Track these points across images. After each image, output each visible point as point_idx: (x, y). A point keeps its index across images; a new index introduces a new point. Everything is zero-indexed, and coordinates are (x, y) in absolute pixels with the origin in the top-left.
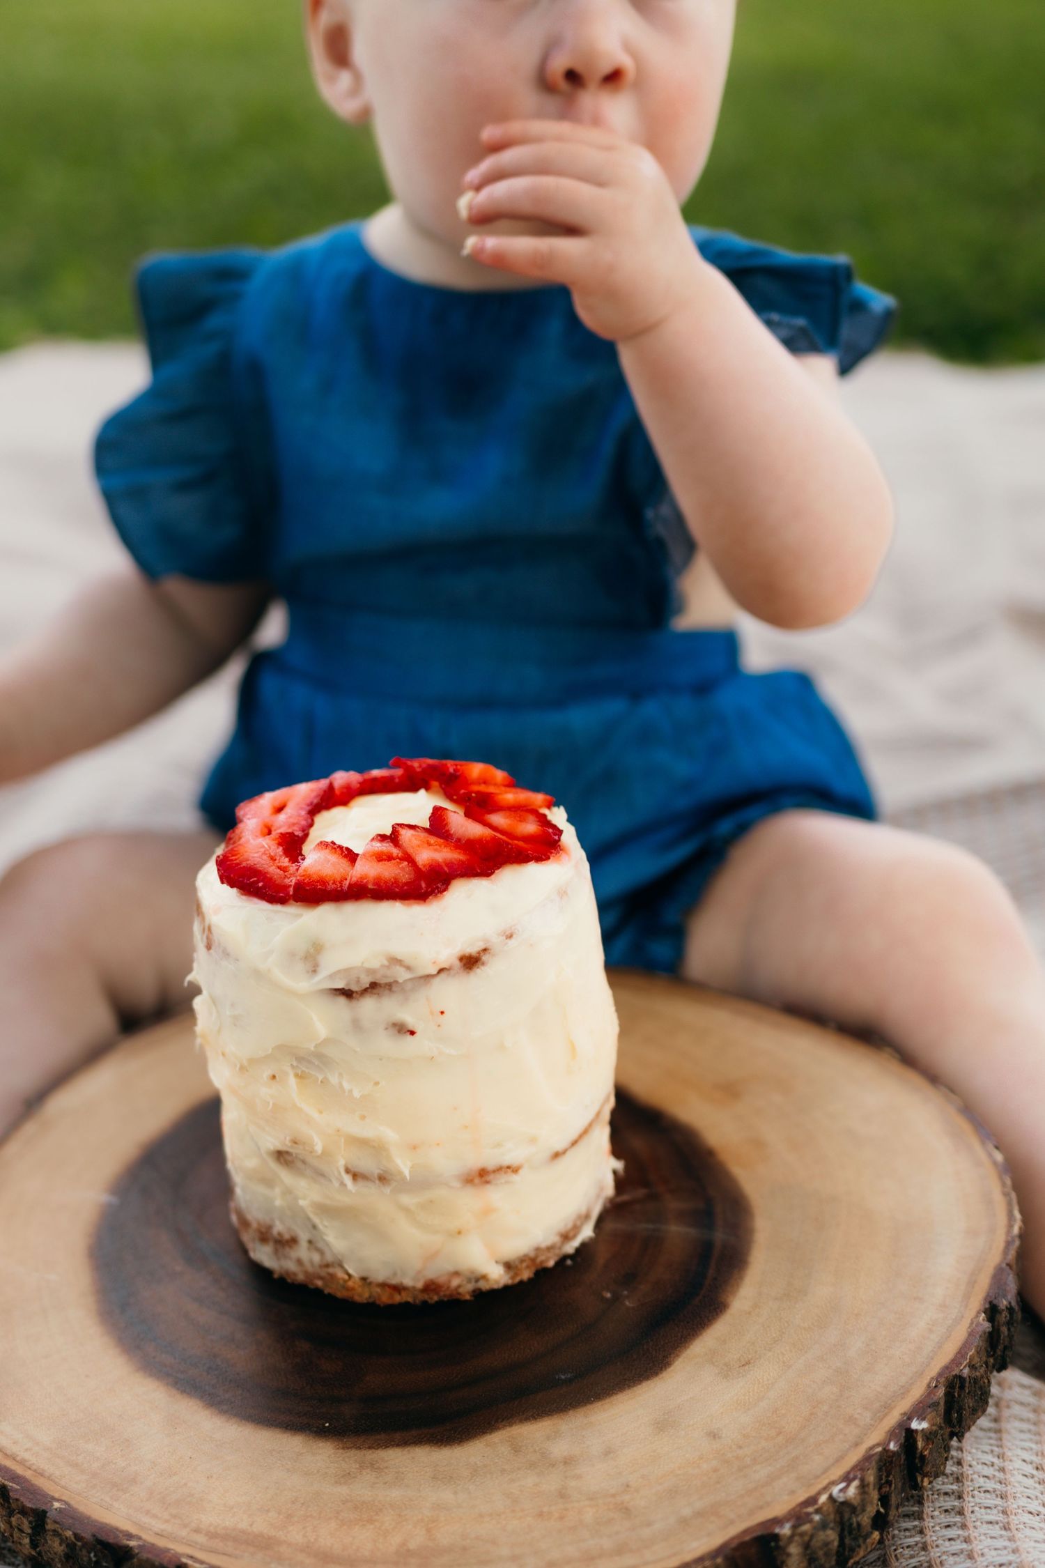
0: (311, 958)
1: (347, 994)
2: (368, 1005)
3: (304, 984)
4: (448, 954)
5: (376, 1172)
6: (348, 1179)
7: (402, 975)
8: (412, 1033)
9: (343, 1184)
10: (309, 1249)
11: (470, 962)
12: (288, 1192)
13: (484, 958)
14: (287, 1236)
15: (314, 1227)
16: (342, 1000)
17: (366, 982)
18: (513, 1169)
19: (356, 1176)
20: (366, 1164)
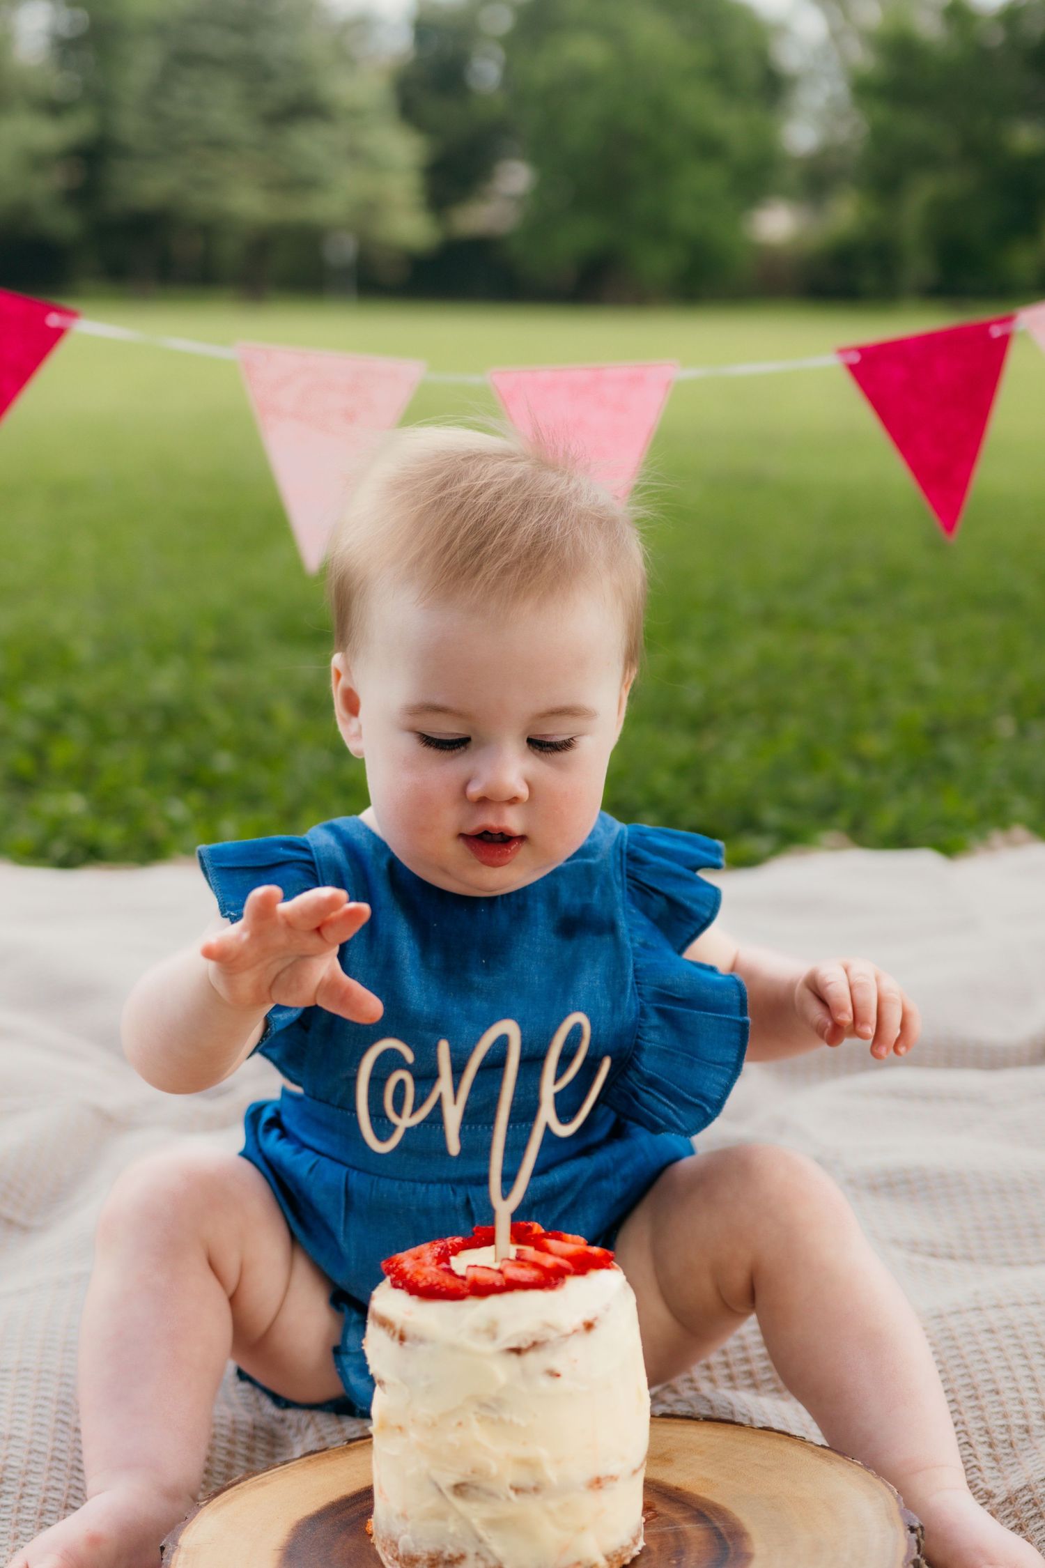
0: (491, 1332)
1: (517, 1351)
2: (531, 1358)
3: (489, 1348)
4: (577, 1321)
5: (532, 1484)
6: (512, 1494)
7: (552, 1335)
8: (558, 1375)
9: (509, 1499)
10: (476, 1560)
11: (589, 1326)
12: (461, 1517)
13: (596, 1323)
14: (456, 1555)
15: (481, 1541)
16: (514, 1356)
17: (530, 1342)
18: (613, 1478)
19: (517, 1490)
20: (525, 1479)
